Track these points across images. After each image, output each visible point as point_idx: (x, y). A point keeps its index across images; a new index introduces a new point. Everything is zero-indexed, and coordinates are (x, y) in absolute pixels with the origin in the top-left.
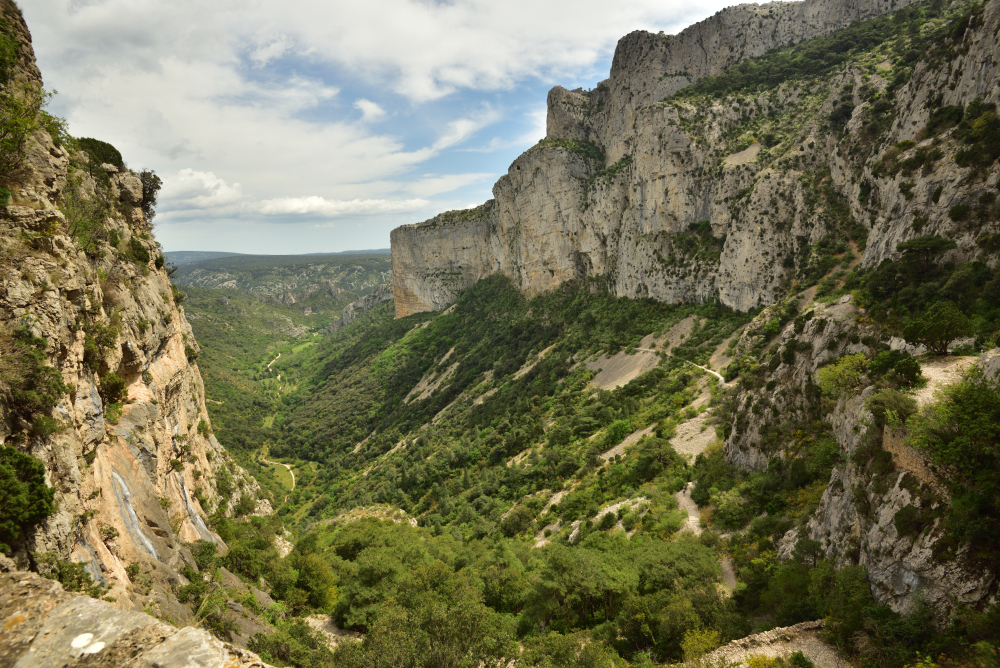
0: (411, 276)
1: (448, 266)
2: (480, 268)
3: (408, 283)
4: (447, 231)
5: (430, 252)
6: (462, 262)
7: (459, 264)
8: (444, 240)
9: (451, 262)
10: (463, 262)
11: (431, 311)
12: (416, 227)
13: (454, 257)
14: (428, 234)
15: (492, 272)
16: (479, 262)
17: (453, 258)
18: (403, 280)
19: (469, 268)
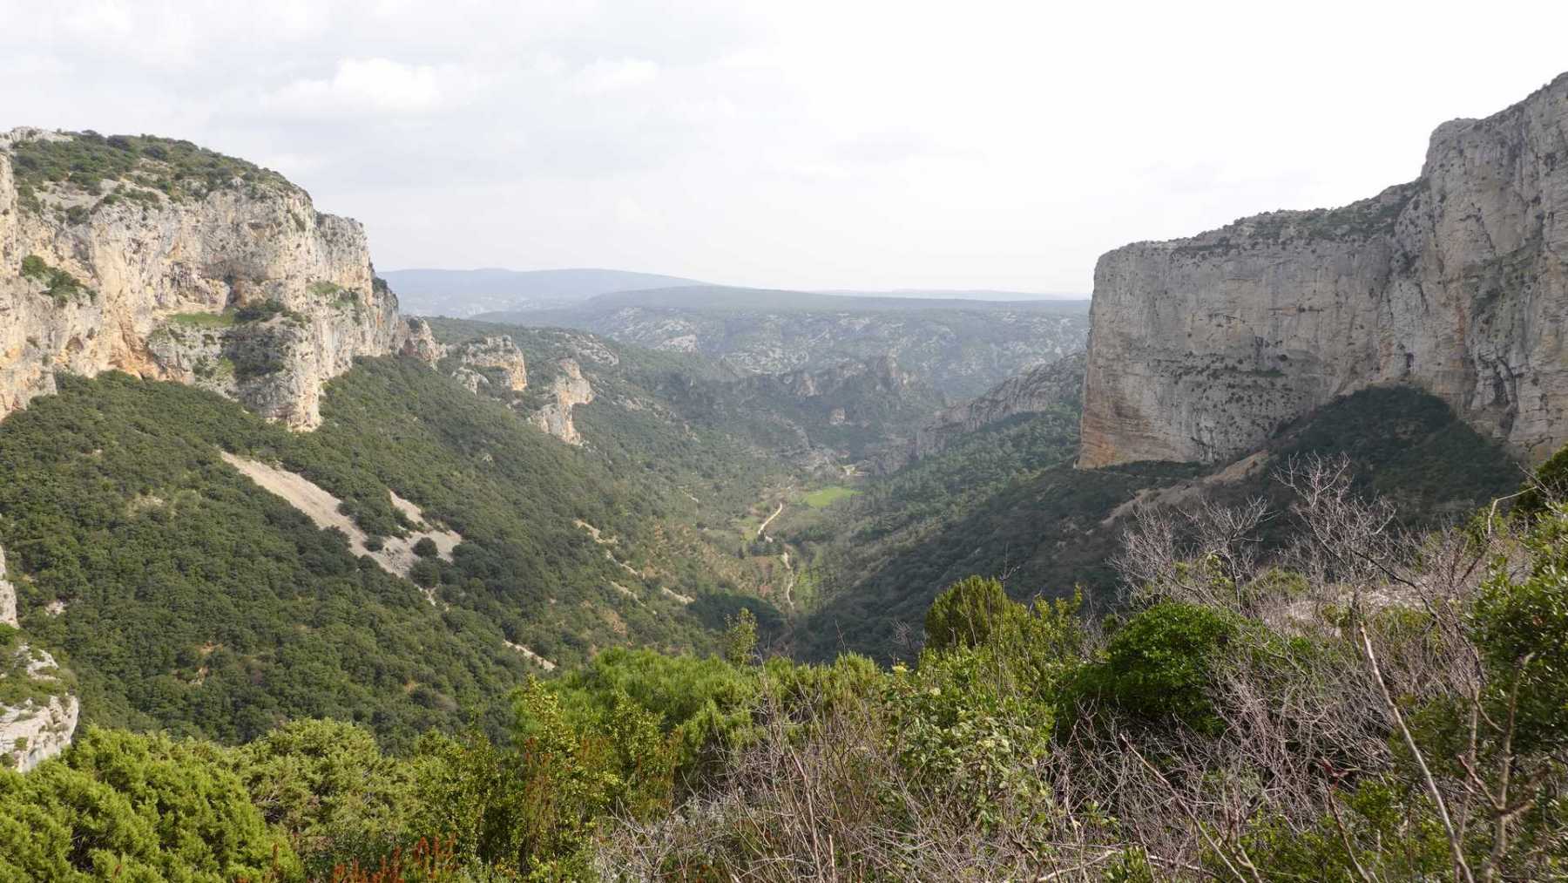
0: (1139, 368)
1: (1252, 351)
2: (1343, 365)
3: (1128, 385)
4: (1262, 262)
5: (1202, 314)
6: (1292, 346)
7: (1280, 351)
8: (1249, 285)
9: (1259, 343)
10: (1295, 344)
11: (1183, 461)
12: (1172, 246)
13: (1267, 329)
14: (1206, 266)
15: (1378, 380)
16: (1341, 347)
17: (1264, 332)
18: (1116, 378)
19: (1309, 361)
